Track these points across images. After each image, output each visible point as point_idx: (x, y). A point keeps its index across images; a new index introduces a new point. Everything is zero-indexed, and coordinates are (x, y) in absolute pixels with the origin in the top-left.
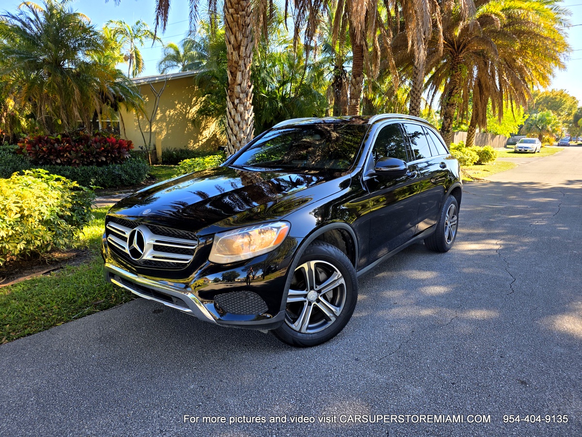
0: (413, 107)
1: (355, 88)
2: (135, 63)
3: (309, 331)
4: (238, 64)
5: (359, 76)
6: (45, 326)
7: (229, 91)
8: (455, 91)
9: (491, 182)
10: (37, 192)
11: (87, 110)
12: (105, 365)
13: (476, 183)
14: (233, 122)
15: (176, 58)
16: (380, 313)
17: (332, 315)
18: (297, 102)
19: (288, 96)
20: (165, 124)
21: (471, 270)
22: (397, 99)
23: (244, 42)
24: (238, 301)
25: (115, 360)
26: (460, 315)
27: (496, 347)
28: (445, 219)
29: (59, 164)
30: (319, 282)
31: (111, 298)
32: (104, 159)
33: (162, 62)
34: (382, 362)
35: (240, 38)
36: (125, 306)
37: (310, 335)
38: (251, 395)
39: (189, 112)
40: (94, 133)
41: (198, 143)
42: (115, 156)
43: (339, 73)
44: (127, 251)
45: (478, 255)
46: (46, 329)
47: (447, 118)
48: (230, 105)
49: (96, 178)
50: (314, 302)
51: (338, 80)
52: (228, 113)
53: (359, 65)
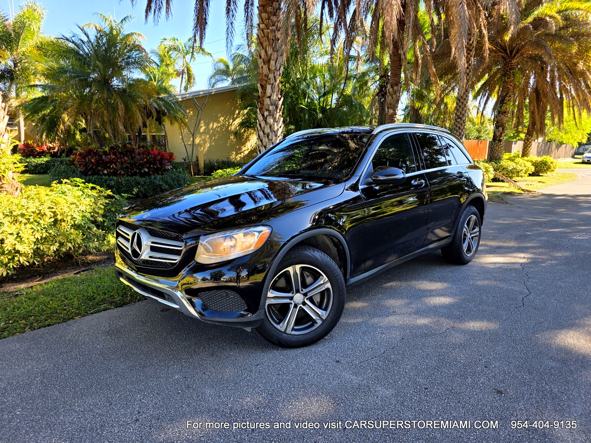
0: (458, 116)
1: (393, 98)
2: (187, 78)
3: (294, 332)
4: (268, 77)
5: (397, 86)
6: (64, 319)
7: (259, 103)
8: (507, 98)
9: (543, 195)
10: (71, 199)
11: (132, 124)
12: (107, 354)
13: (526, 195)
14: (262, 133)
15: (226, 72)
16: (376, 320)
17: (318, 318)
18: (337, 113)
19: (329, 107)
20: (208, 136)
21: (486, 282)
22: (447, 108)
23: (274, 56)
24: (220, 299)
25: (116, 351)
26: (457, 325)
27: (484, 357)
28: (463, 230)
29: (105, 175)
30: (305, 285)
31: (127, 297)
32: (147, 170)
33: (213, 76)
34: (362, 366)
35: (270, 51)
36: (137, 304)
37: (296, 337)
38: (228, 387)
39: (231, 125)
40: (139, 145)
41: (240, 155)
42: (157, 167)
43: (384, 82)
44: (130, 251)
45: (500, 268)
46: (65, 322)
47: (499, 127)
48: (260, 117)
49: (139, 188)
50: (300, 304)
51: (383, 89)
52: (258, 125)
53: (397, 75)
